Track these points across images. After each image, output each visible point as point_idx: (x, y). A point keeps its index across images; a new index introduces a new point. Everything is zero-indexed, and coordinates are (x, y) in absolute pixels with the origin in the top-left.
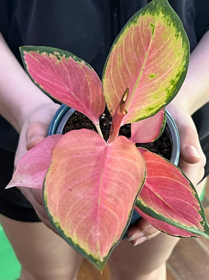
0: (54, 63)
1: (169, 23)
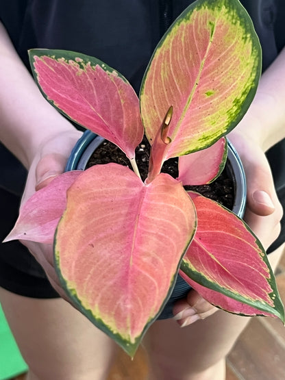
1: (234, 21)
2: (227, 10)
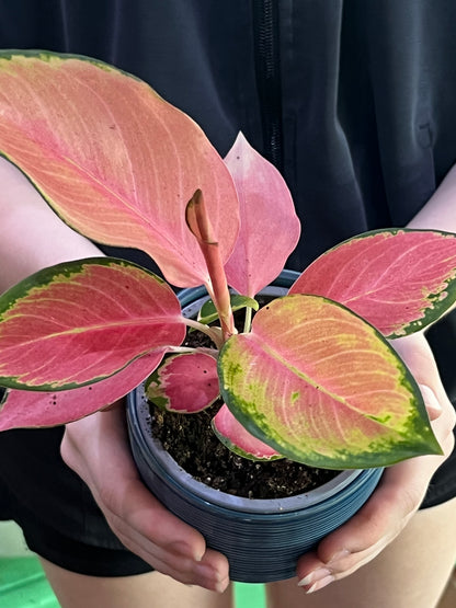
0: (427, 285)
1: (375, 446)
2: (395, 441)
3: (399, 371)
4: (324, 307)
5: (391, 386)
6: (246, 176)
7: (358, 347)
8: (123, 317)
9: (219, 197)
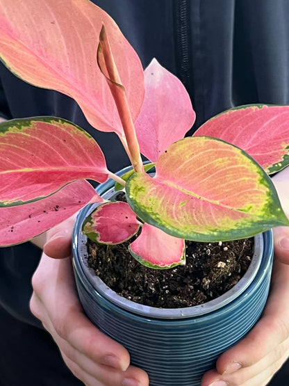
0: (285, 141)
1: (239, 225)
2: (255, 221)
3: (259, 175)
4: (206, 142)
5: (253, 186)
6: (157, 86)
7: (229, 165)
8: (62, 164)
9: (129, 73)
